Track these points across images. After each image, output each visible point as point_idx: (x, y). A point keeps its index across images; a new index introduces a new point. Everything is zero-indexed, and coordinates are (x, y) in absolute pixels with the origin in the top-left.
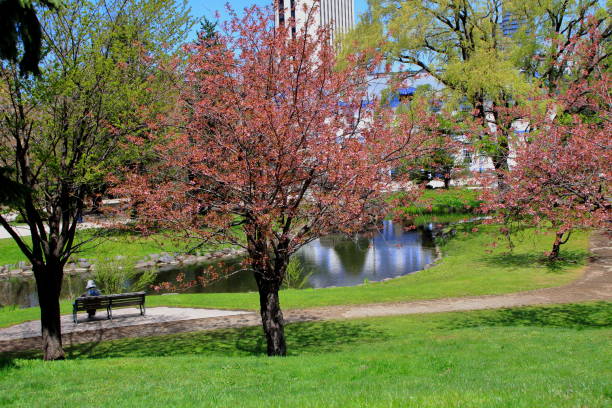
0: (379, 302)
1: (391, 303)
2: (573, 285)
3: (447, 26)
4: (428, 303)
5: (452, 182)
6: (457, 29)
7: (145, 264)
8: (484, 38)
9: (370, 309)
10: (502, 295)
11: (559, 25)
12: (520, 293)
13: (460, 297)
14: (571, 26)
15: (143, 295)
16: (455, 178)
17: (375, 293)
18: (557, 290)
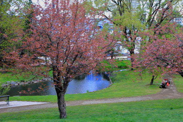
0: (94, 99)
1: (98, 100)
2: (159, 94)
3: (115, 3)
4: (111, 99)
6: (118, 4)
7: (5, 85)
8: (127, 8)
9: (91, 102)
10: (136, 97)
11: (152, 5)
12: (142, 96)
13: (122, 97)
14: (156, 5)
15: (8, 97)
16: (115, 56)
17: (92, 96)
18: (154, 95)
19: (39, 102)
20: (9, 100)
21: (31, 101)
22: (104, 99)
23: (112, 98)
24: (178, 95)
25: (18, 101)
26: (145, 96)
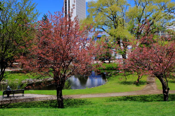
0: (90, 94)
2: (142, 90)
3: (110, 19)
5: (111, 61)
6: (113, 20)
7: (25, 82)
8: (121, 23)
9: (87, 96)
10: (124, 93)
11: (140, 21)
12: (128, 92)
13: (112, 93)
14: (143, 21)
15: (24, 90)
16: (112, 60)
17: (89, 91)
18: (138, 91)
19: (47, 95)
20: (24, 93)
21: (41, 94)
22: (98, 94)
23: (104, 93)
24: (157, 91)
25: (31, 94)
26: (131, 92)
